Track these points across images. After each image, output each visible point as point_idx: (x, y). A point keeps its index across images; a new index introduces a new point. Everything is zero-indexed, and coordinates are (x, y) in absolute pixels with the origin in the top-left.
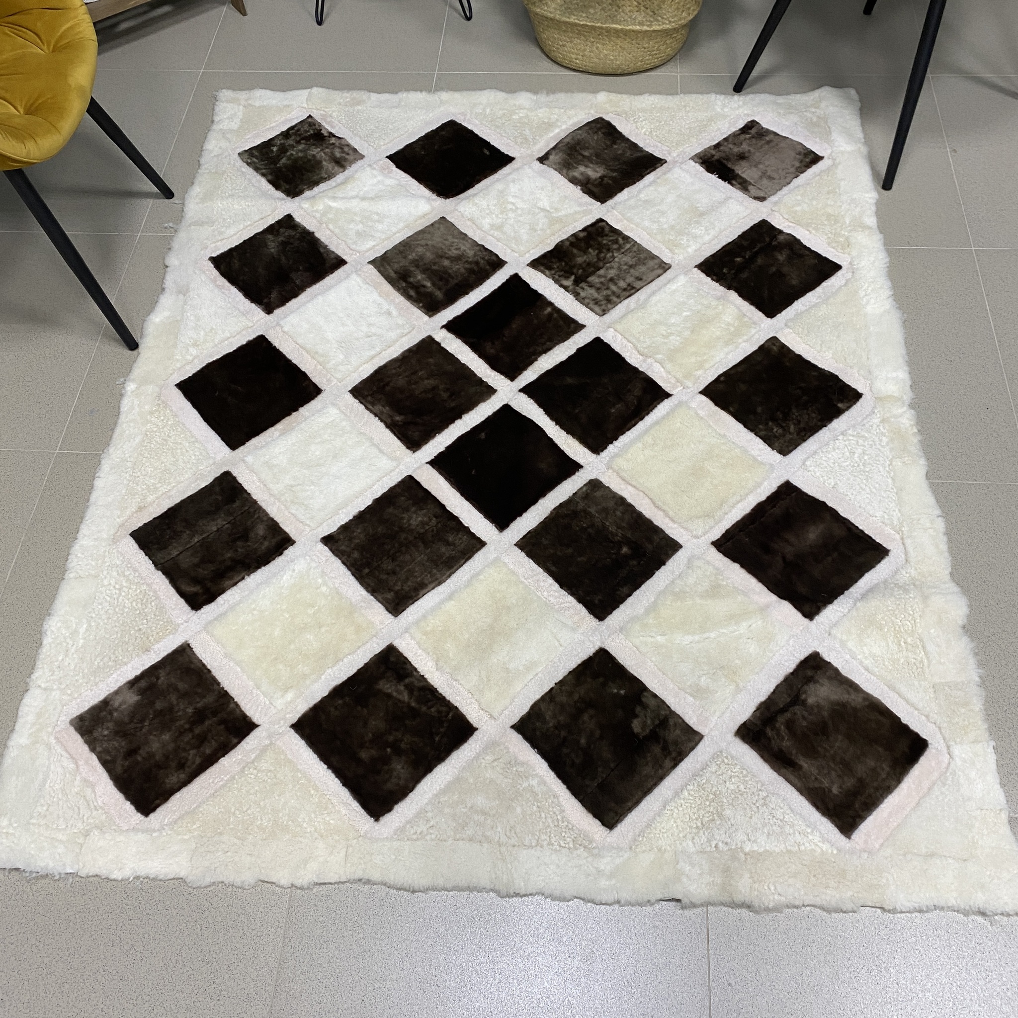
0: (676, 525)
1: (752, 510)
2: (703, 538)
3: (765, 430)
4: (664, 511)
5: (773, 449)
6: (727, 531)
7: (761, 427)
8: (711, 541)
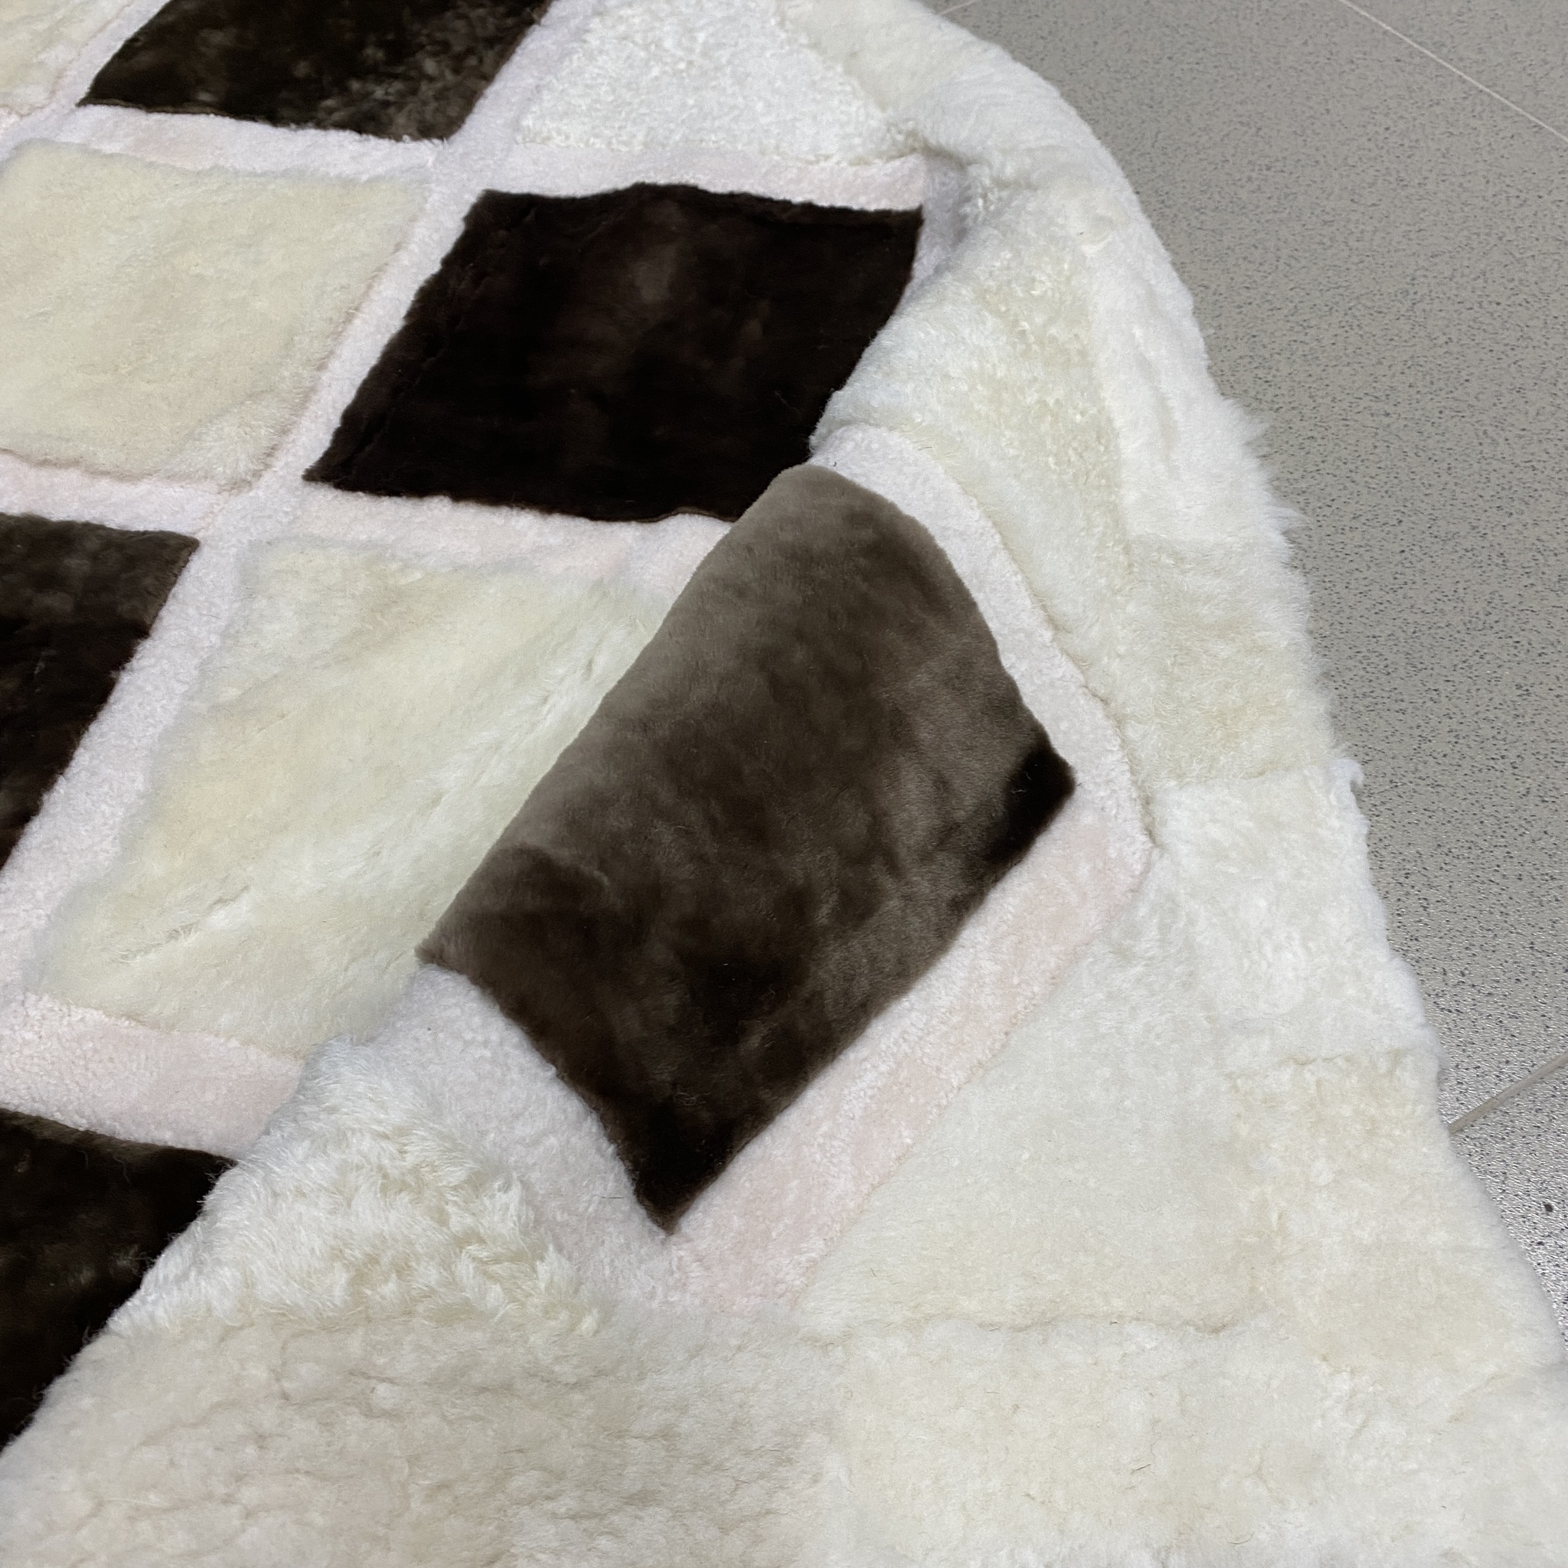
0: (143, 487)
1: (410, 315)
2: (267, 476)
3: (347, 105)
4: (74, 463)
5: (398, 138)
6: (350, 417)
7: (329, 103)
8: (301, 473)
